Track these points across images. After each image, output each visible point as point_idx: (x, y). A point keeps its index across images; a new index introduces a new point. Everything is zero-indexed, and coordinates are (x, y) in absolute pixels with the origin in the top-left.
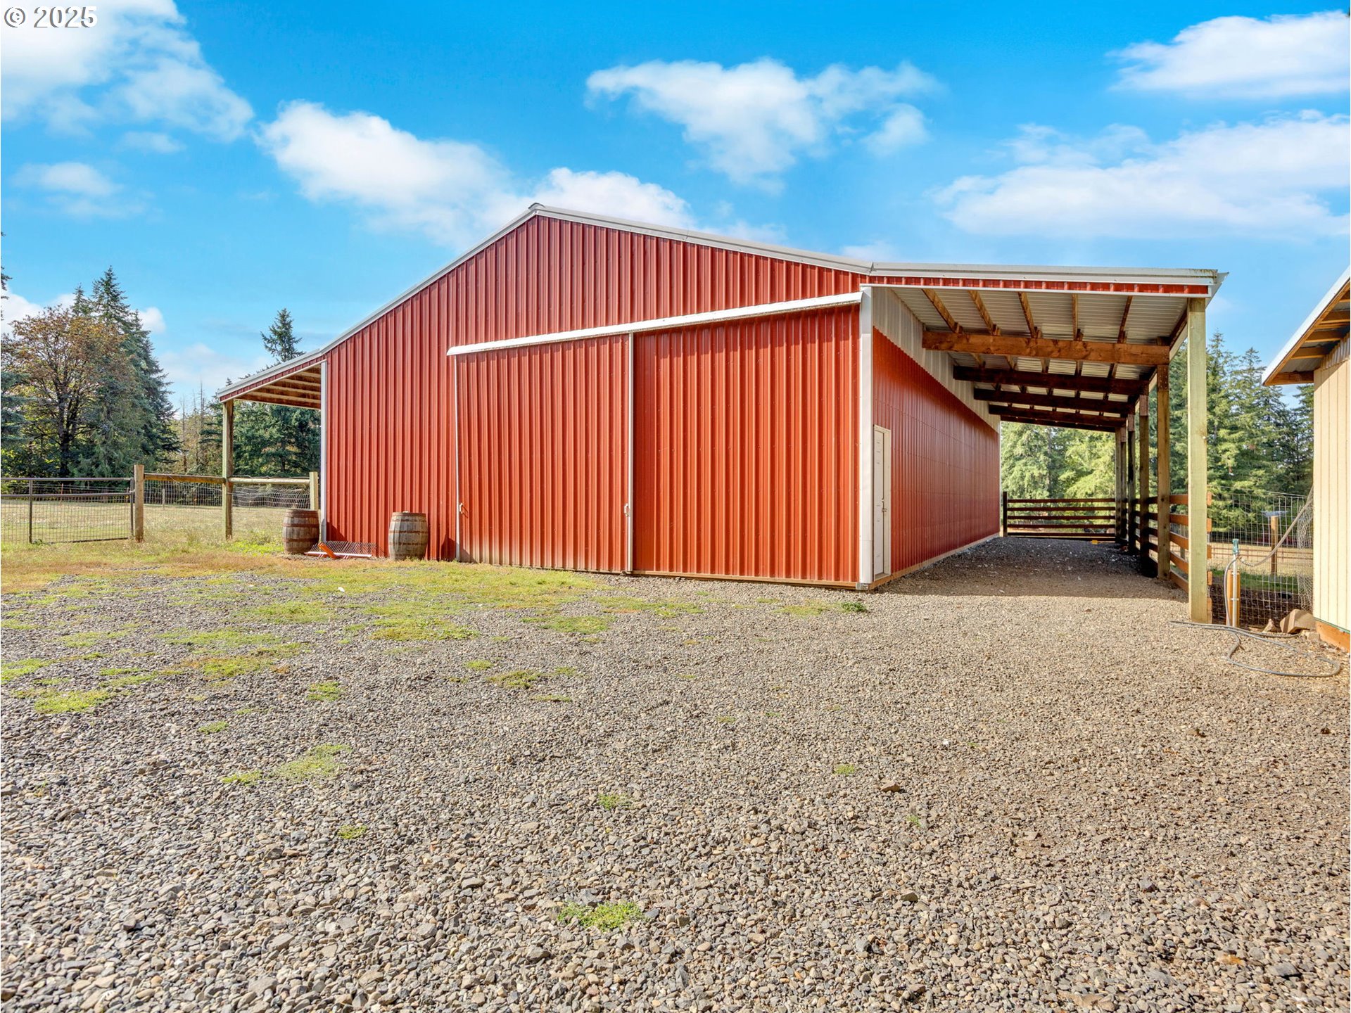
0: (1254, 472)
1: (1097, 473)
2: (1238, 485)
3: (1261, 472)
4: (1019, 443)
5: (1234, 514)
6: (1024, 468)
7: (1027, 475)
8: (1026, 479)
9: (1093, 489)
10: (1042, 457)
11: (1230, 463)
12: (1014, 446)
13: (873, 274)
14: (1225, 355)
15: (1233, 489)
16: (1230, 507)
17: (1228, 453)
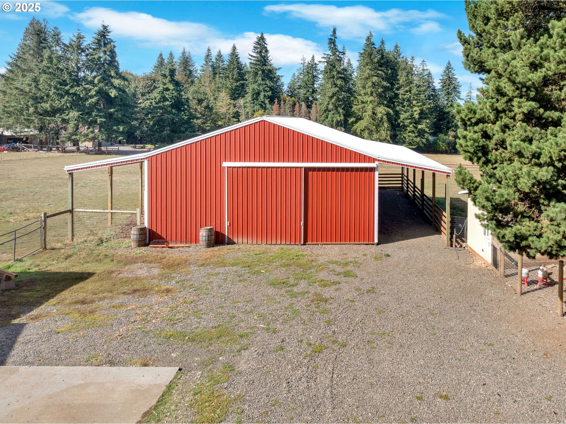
0: (425, 121)
1: (365, 120)
2: (420, 127)
3: (428, 121)
4: (331, 102)
5: (418, 139)
6: (333, 116)
7: (335, 120)
8: (334, 122)
9: (364, 127)
10: (341, 111)
11: (417, 116)
12: (328, 104)
13: (379, 159)
14: (415, 66)
15: (418, 128)
16: (416, 137)
17: (416, 112)
